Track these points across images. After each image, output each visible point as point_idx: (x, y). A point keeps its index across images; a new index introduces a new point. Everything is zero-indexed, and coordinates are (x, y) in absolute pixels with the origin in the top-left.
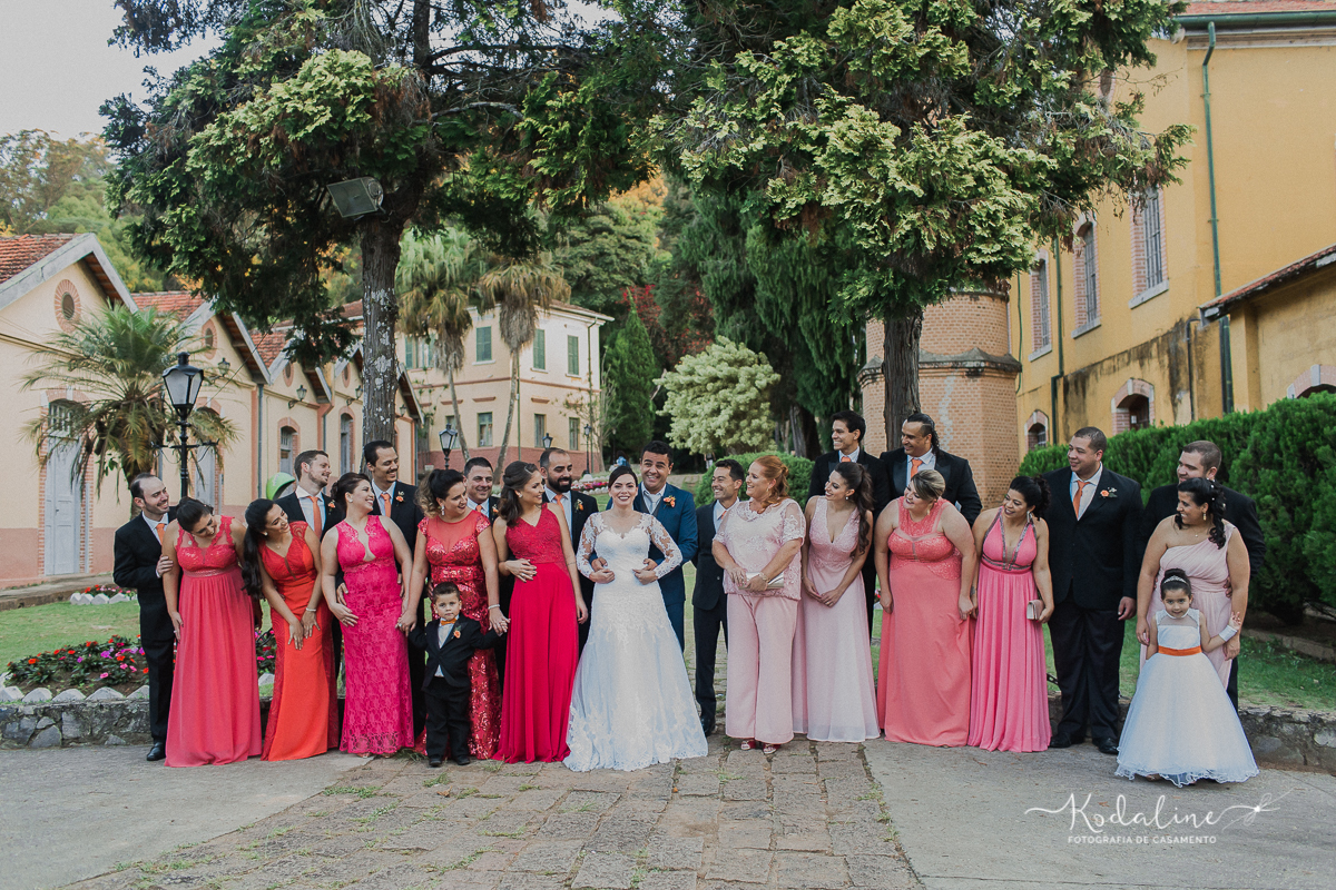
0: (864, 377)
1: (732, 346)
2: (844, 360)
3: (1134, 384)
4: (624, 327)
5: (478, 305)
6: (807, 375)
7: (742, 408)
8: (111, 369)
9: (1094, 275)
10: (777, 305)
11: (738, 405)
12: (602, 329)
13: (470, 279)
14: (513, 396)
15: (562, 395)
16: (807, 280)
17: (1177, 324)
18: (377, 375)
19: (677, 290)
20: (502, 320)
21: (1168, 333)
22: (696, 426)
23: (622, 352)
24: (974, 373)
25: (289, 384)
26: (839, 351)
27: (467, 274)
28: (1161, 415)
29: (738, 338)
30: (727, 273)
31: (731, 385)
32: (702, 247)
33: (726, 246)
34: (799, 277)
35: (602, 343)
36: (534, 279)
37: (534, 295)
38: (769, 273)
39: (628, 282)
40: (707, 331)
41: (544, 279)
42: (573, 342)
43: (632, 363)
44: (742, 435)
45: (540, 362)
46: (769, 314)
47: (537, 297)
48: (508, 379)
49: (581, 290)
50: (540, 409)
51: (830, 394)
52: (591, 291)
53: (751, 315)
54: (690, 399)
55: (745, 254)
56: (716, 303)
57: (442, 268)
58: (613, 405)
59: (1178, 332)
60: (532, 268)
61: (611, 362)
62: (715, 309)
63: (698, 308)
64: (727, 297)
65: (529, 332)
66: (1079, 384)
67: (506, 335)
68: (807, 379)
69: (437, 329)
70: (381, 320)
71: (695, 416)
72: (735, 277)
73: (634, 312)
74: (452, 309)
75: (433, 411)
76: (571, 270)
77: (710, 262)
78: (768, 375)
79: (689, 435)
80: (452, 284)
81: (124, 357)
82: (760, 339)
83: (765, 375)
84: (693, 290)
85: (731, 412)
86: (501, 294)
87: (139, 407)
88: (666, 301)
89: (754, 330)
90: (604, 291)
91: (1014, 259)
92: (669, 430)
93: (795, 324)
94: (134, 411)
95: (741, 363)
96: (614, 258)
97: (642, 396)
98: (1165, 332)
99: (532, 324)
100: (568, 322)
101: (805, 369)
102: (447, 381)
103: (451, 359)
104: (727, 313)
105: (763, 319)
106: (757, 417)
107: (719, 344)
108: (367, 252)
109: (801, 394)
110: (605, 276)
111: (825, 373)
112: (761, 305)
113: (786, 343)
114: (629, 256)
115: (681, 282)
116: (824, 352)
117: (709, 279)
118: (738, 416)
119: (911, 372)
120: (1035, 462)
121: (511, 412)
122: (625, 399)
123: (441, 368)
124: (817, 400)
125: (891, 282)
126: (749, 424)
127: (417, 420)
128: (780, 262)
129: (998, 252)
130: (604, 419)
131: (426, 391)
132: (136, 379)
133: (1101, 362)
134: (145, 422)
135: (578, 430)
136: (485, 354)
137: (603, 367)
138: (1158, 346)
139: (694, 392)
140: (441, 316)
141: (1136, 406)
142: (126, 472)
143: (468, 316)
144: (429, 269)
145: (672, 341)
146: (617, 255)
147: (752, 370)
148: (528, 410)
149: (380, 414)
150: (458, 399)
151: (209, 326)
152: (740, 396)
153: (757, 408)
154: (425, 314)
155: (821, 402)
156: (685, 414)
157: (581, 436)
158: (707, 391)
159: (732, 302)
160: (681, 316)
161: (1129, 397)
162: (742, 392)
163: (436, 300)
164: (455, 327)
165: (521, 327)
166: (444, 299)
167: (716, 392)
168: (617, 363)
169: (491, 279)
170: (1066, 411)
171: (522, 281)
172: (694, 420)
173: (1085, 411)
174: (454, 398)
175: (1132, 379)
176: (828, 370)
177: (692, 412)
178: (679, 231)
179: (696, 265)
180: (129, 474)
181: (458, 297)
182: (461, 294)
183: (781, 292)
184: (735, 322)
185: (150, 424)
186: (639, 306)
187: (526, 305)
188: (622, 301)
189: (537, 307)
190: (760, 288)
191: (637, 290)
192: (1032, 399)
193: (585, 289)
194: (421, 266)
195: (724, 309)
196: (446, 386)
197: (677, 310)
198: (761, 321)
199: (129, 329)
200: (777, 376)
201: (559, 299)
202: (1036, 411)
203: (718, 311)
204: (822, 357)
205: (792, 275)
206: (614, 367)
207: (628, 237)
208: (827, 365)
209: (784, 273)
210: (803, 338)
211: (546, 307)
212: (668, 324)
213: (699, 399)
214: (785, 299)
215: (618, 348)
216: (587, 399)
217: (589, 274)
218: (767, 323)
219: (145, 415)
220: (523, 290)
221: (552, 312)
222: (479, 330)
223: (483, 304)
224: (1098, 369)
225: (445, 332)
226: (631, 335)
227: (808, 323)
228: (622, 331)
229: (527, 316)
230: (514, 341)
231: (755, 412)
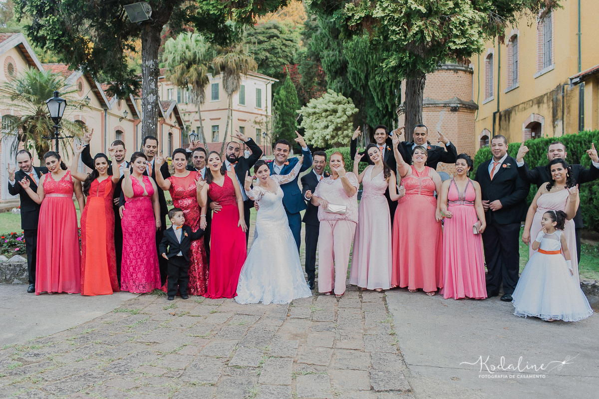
0: (399, 111)
1: (335, 94)
2: (390, 102)
3: (534, 117)
4: (284, 85)
5: (212, 72)
6: (372, 109)
7: (339, 125)
8: (29, 100)
9: (517, 61)
10: (358, 74)
11: (337, 123)
12: (273, 85)
13: (208, 59)
14: (228, 117)
15: (253, 117)
16: (373, 62)
17: (557, 87)
18: (148, 104)
19: (309, 67)
20: (224, 80)
21: (553, 91)
22: (317, 134)
23: (282, 97)
24: (454, 109)
25: (119, 110)
26: (388, 98)
27: (207, 57)
28: (547, 132)
29: (338, 90)
30: (334, 58)
31: (334, 114)
32: (322, 45)
33: (334, 45)
34: (369, 61)
35: (273, 92)
36: (240, 60)
37: (239, 68)
38: (355, 58)
39: (286, 62)
40: (323, 86)
41: (244, 60)
42: (259, 91)
43: (287, 102)
44: (339, 138)
45: (242, 101)
46: (354, 79)
47: (241, 69)
48: (227, 109)
49: (263, 65)
50: (242, 124)
51: (383, 119)
52: (268, 66)
53: (345, 79)
54: (314, 120)
55: (343, 49)
56: (328, 73)
57: (195, 54)
58: (277, 123)
59: (558, 90)
60: (239, 55)
61: (277, 102)
62: (327, 76)
63: (319, 76)
64: (334, 70)
65: (236, 87)
66: (507, 116)
67: (226, 87)
68: (372, 112)
69: (192, 84)
70: (151, 75)
71: (316, 128)
72: (338, 60)
73: (289, 77)
74: (199, 74)
75: (190, 124)
76: (258, 56)
77: (325, 52)
78: (352, 109)
79: (313, 138)
80: (199, 62)
81: (35, 94)
82: (349, 91)
83: (351, 109)
84: (317, 66)
85: (334, 127)
86: (223, 67)
87: (43, 119)
88: (304, 72)
89: (346, 87)
90: (275, 67)
91: (473, 47)
93: (367, 85)
94: (40, 121)
95: (339, 103)
96: (279, 50)
97: (292, 118)
98: (552, 90)
99: (238, 82)
100: (257, 82)
101: (371, 106)
102: (197, 110)
103: (199, 99)
104: (333, 78)
105: (351, 81)
106: (347, 129)
107: (329, 93)
108: (144, 40)
109: (369, 119)
110: (275, 59)
111: (381, 109)
112: (350, 74)
113: (362, 93)
114: (287, 50)
115: (311, 62)
116: (381, 98)
117: (325, 61)
118: (337, 129)
119: (418, 107)
120: (482, 154)
121: (227, 125)
122: (283, 120)
123: (194, 103)
124: (377, 122)
125: (407, 58)
126: (343, 133)
127: (182, 128)
128: (360, 53)
129: (464, 43)
130: (273, 129)
131: (187, 114)
132: (41, 105)
133: (518, 105)
134: (46, 126)
135: (260, 135)
136: (216, 96)
137: (273, 104)
138: (547, 97)
139: (316, 117)
140: (194, 78)
141: (535, 127)
142: (37, 150)
143: (207, 78)
144: (189, 54)
145: (307, 92)
146: (281, 49)
147: (345, 106)
148: (236, 125)
149: (150, 123)
150: (202, 118)
151: (80, 80)
152: (339, 119)
153: (347, 125)
154: (186, 76)
156: (312, 128)
157: (262, 137)
158: (322, 116)
159: (336, 73)
160: (311, 79)
161: (531, 123)
162: (339, 117)
163: (192, 69)
164: (201, 83)
165: (233, 84)
166: (196, 69)
167: (327, 117)
168: (280, 102)
169: (219, 60)
170: (500, 129)
171: (233, 61)
172: (316, 131)
173: (509, 130)
174: (200, 118)
175: (534, 114)
176: (382, 107)
177: (314, 127)
178: (311, 37)
179: (319, 54)
180: (39, 151)
181: (203, 68)
182: (204, 67)
183: (360, 68)
184: (336, 83)
185: (48, 127)
186: (291, 75)
187: (236, 73)
188: (283, 72)
189: (241, 74)
190: (350, 66)
191: (290, 66)
192: (483, 123)
193: (265, 66)
194: (185, 53)
195: (332, 76)
196: (197, 112)
197: (309, 76)
198: (350, 82)
199: (37, 80)
200: (357, 110)
201: (252, 70)
202: (485, 129)
203: (329, 77)
204: (379, 101)
205: (366, 60)
206: (278, 104)
207: (287, 40)
208: (382, 104)
209: (362, 59)
210: (370, 91)
211: (245, 74)
212: (305, 83)
213: (318, 120)
214: (362, 71)
215: (280, 95)
216: (265, 119)
217: (267, 58)
218: (353, 83)
219: (45, 123)
220: (234, 65)
221: (248, 76)
222: (212, 85)
223: (214, 72)
224: (517, 108)
225: (196, 85)
226: (287, 88)
227: (373, 84)
228: (283, 86)
229: (236, 78)
230: (230, 90)
231: (345, 127)
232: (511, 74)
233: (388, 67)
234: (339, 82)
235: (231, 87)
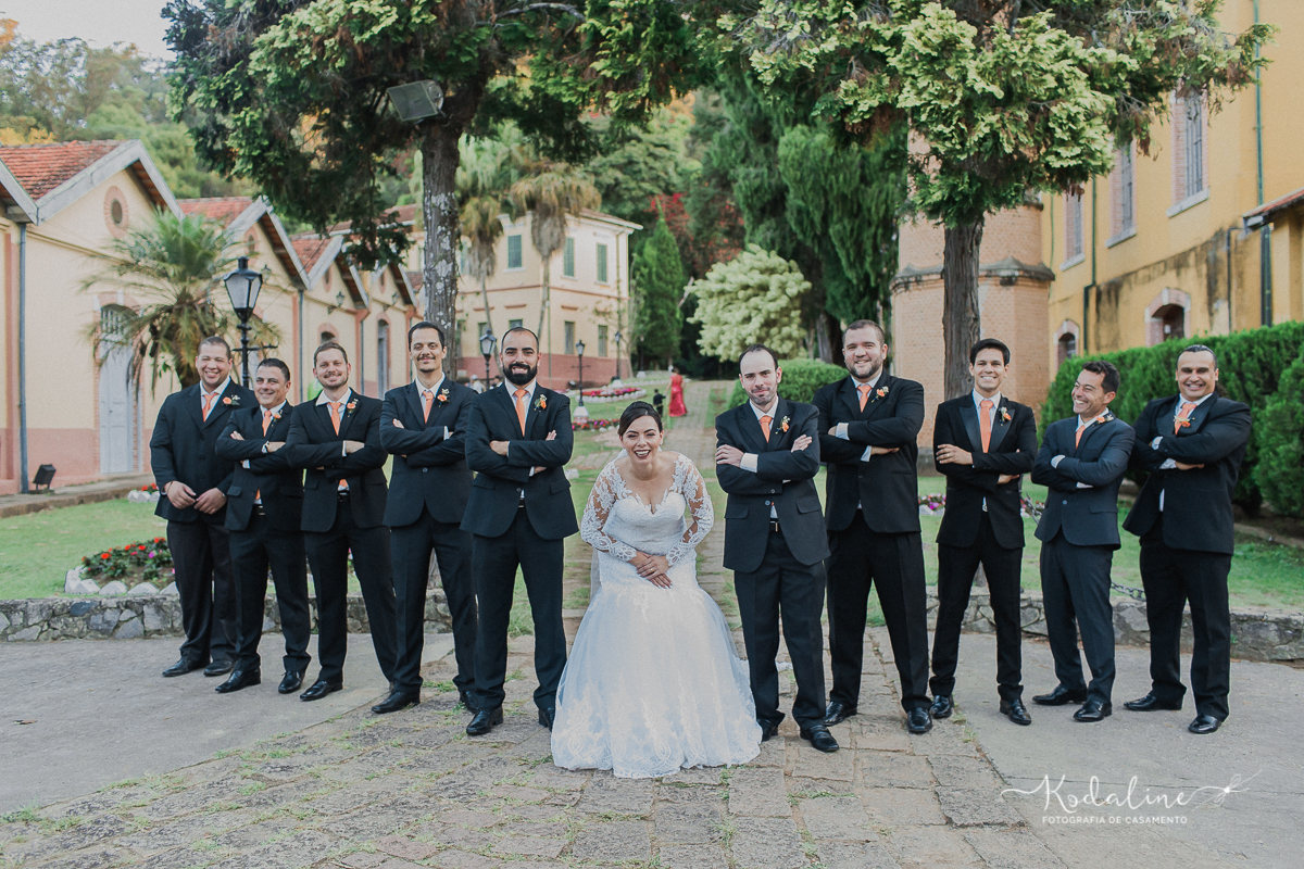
0: (897, 285)
1: (763, 254)
2: (873, 269)
3: (1169, 294)
4: (652, 235)
5: (510, 212)
6: (837, 283)
7: (773, 316)
8: (164, 274)
9: (1130, 184)
10: (808, 213)
11: (769, 313)
12: (631, 237)
13: (502, 187)
14: (544, 303)
15: (591, 302)
16: (839, 189)
17: (1216, 234)
18: (438, 279)
19: (708, 198)
20: (533, 228)
21: (1207, 243)
22: (727, 334)
23: (650, 261)
24: (1008, 282)
25: (328, 290)
26: (869, 259)
27: (499, 182)
28: (1196, 324)
29: (769, 246)
30: (758, 181)
31: (762, 293)
32: (733, 155)
33: (758, 154)
34: (831, 186)
35: (631, 251)
36: (565, 188)
37: (564, 203)
38: (801, 181)
39: (656, 190)
40: (737, 239)
41: (574, 188)
42: (602, 250)
43: (661, 271)
44: (772, 342)
45: (569, 270)
46: (800, 223)
47: (568, 206)
48: (539, 286)
49: (611, 196)
50: (570, 316)
51: (859, 301)
52: (620, 199)
53: (782, 224)
54: (721, 306)
55: (777, 162)
56: (747, 211)
57: (475, 176)
58: (640, 313)
59: (1217, 241)
60: (563, 176)
61: (639, 270)
62: (745, 218)
63: (728, 216)
64: (758, 205)
65: (559, 241)
66: (1113, 293)
67: (537, 243)
68: (837, 287)
69: (470, 236)
70: (442, 224)
71: (726, 323)
72: (766, 185)
73: (662, 220)
74: (484, 217)
75: (465, 318)
76: (600, 179)
77: (741, 170)
78: (798, 283)
79: (720, 343)
80: (483, 193)
81: (175, 262)
82: (790, 247)
83: (796, 283)
84: (723, 198)
85: (762, 320)
86: (532, 202)
87: (190, 312)
88: (696, 209)
89: (784, 238)
90: (632, 199)
91: (1093, 163)
92: (700, 337)
93: (825, 233)
94: (186, 315)
95: (772, 271)
96: (642, 166)
97: (670, 304)
98: (1205, 241)
99: (563, 232)
100: (598, 231)
101: (834, 278)
102: (479, 288)
103: (484, 266)
104: (757, 222)
105: (794, 228)
106: (789, 324)
107: (750, 251)
108: (428, 156)
109: (829, 302)
110: (632, 184)
111: (855, 282)
112: (792, 214)
113: (816, 250)
114: (657, 165)
115: (711, 191)
116: (855, 260)
117: (740, 187)
118: (768, 324)
119: (972, 279)
120: (1072, 370)
121: (542, 319)
122: (652, 307)
123: (474, 275)
124: (845, 307)
125: (966, 186)
126: (780, 332)
128: (812, 170)
129: (1078, 156)
130: (633, 326)
131: (459, 298)
132: (187, 284)
133: (1135, 272)
134: (197, 327)
135: (606, 338)
136: (516, 261)
137: (632, 276)
138: (1196, 255)
139: (725, 300)
140: (474, 225)
141: (1172, 315)
142: (179, 375)
143: (500, 224)
144: (463, 177)
145: (699, 249)
146: (646, 163)
147: (783, 278)
148: (557, 318)
149: (441, 318)
150: (490, 305)
151: (252, 233)
152: (772, 304)
153: (788, 316)
155: (850, 310)
156: (717, 322)
157: (609, 343)
158: (737, 299)
159: (763, 210)
160: (712, 224)
161: (1163, 307)
162: (773, 300)
163: (469, 207)
164: (487, 235)
165: (552, 234)
166: (477, 207)
167: (747, 299)
168: (645, 271)
169: (523, 187)
170: (1098, 320)
171: (552, 189)
172: (725, 328)
173: (1117, 320)
174: (487, 304)
175: (1168, 288)
176: (858, 278)
177: (723, 320)
178: (709, 139)
179: (727, 173)
180: (182, 376)
181: (491, 205)
182: (493, 202)
183: (812, 201)
184: (765, 231)
185: (202, 328)
186: (667, 216)
187: (557, 213)
188: (650, 209)
189: (567, 216)
190: (791, 196)
191: (665, 198)
192: (1063, 308)
193: (613, 197)
195: (754, 217)
196: (478, 293)
197: (707, 217)
198: (791, 229)
199: (179, 235)
200: (807, 285)
201: (589, 207)
202: (1067, 320)
203: (748, 219)
204: (851, 265)
205: (823, 184)
206: (642, 275)
207: (656, 146)
208: (857, 273)
209: (816, 182)
210: (833, 246)
211: (576, 215)
212: (699, 232)
213: (730, 307)
214: (817, 207)
215: (645, 256)
216: (614, 306)
217: (617, 183)
218: (798, 231)
219: (196, 319)
220: (554, 197)
221: (582, 220)
222: (510, 238)
223: (514, 211)
224: (1132, 278)
225: (477, 240)
226: (660, 243)
227: (839, 231)
228: (650, 239)
229: (558, 223)
230: (545, 248)
231: (785, 320)
232: (1120, 209)
233: (926, 203)
234: (768, 229)
235: (547, 243)
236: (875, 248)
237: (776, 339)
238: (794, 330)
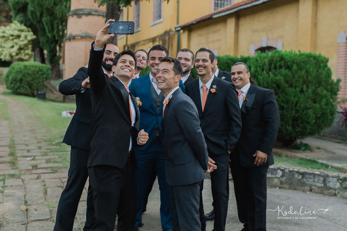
0: (66, 39)
1: (19, 24)
2: (57, 34)
6: (44, 37)
10: (35, 13)
11: (21, 45)
16: (46, 6)
17: (165, 32)
21: (162, 34)
22: (5, 51)
26: (55, 30)
29: (21, 22)
31: (18, 38)
34: (44, 4)
40: (9, 19)
44: (21, 55)
46: (32, 16)
53: (26, 15)
56: (13, 10)
59: (165, 34)
63: (6, 11)
64: (17, 8)
66: (133, 48)
68: (44, 39)
71: (5, 47)
79: (2, 54)
82: (28, 24)
83: (31, 36)
84: (4, 4)
85: (18, 48)
89: (26, 20)
93: (41, 20)
95: (22, 31)
101: (43, 35)
104: (17, 14)
105: (30, 17)
106: (28, 49)
107: (14, 23)
109: (41, 44)
111: (50, 37)
112: (29, 12)
113: (38, 26)
116: (51, 30)
118: (20, 49)
126: (24, 52)
133: (140, 42)
138: (159, 38)
139: (5, 39)
147: (26, 34)
158: (9, 39)
159: (19, 10)
162: (22, 41)
167: (13, 40)
172: (4, 49)
183: (37, 9)
184: (20, 17)
190: (29, 6)
195: (16, 12)
200: (34, 37)
203: (13, 13)
204: (50, 32)
205: (41, 3)
208: (51, 35)
210: (44, 25)
213: (6, 42)
224: (139, 44)
227: (46, 20)
231: (26, 48)
236: (58, 27)
237: (23, 54)
238: (29, 51)
